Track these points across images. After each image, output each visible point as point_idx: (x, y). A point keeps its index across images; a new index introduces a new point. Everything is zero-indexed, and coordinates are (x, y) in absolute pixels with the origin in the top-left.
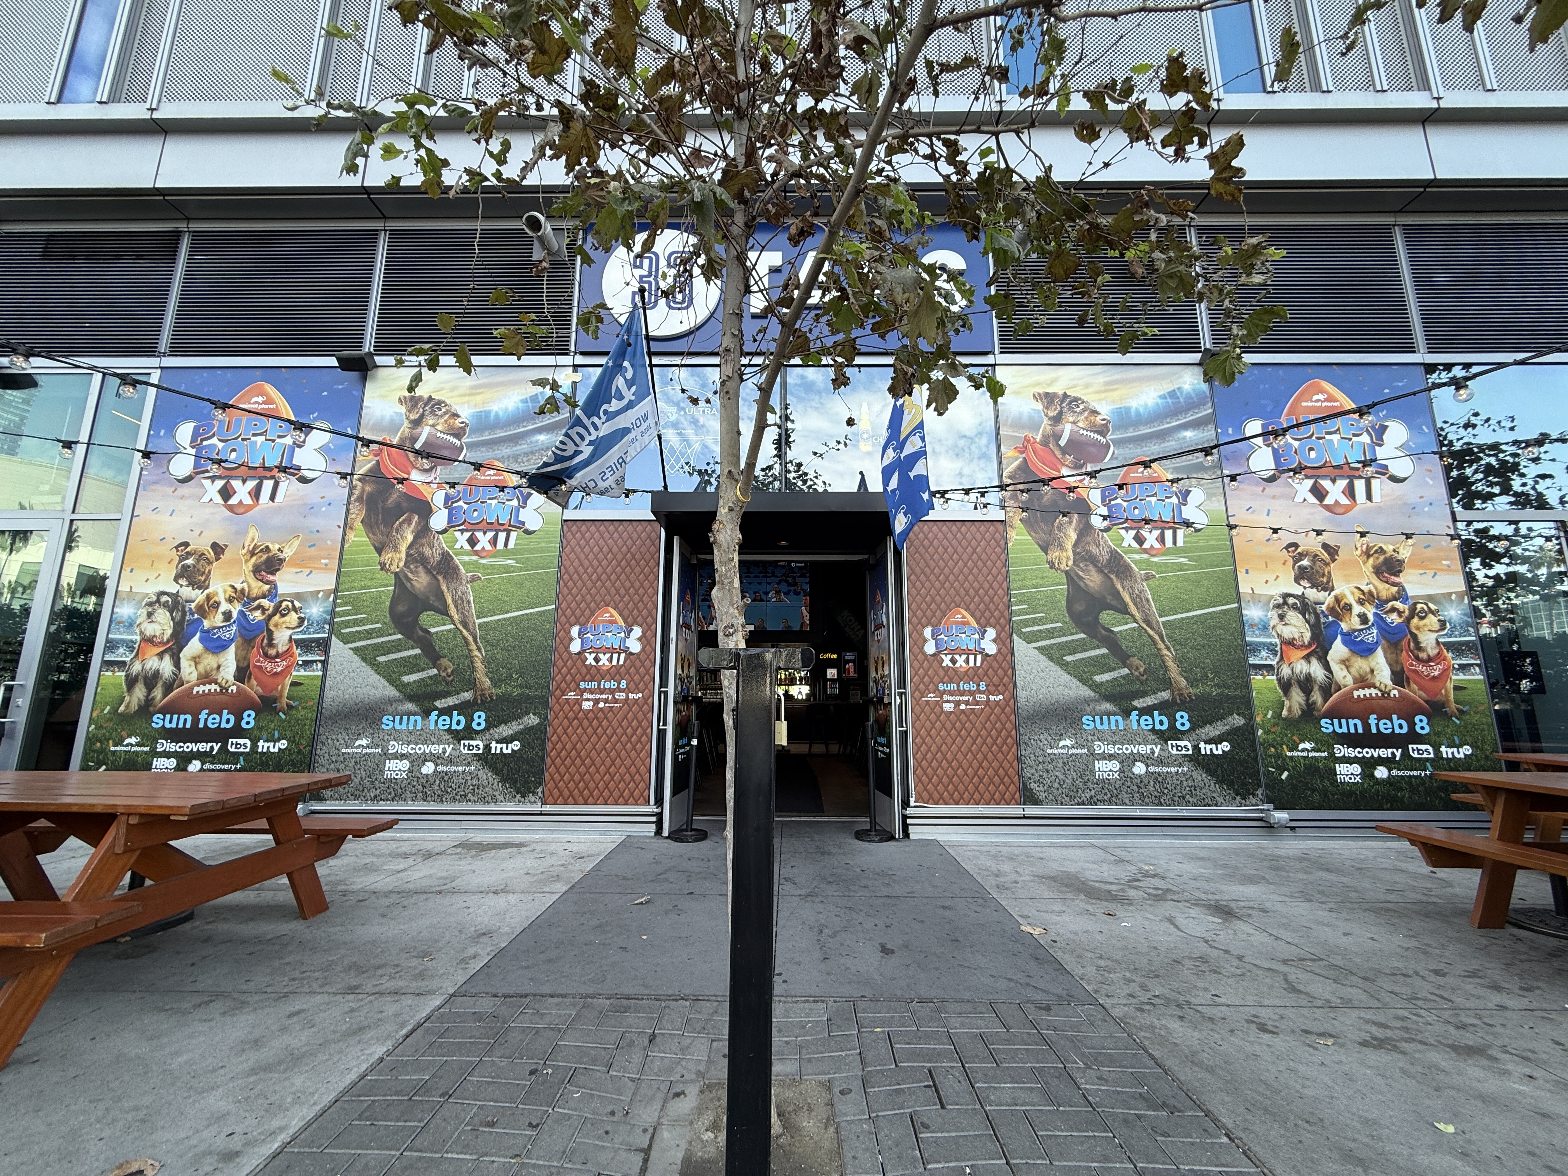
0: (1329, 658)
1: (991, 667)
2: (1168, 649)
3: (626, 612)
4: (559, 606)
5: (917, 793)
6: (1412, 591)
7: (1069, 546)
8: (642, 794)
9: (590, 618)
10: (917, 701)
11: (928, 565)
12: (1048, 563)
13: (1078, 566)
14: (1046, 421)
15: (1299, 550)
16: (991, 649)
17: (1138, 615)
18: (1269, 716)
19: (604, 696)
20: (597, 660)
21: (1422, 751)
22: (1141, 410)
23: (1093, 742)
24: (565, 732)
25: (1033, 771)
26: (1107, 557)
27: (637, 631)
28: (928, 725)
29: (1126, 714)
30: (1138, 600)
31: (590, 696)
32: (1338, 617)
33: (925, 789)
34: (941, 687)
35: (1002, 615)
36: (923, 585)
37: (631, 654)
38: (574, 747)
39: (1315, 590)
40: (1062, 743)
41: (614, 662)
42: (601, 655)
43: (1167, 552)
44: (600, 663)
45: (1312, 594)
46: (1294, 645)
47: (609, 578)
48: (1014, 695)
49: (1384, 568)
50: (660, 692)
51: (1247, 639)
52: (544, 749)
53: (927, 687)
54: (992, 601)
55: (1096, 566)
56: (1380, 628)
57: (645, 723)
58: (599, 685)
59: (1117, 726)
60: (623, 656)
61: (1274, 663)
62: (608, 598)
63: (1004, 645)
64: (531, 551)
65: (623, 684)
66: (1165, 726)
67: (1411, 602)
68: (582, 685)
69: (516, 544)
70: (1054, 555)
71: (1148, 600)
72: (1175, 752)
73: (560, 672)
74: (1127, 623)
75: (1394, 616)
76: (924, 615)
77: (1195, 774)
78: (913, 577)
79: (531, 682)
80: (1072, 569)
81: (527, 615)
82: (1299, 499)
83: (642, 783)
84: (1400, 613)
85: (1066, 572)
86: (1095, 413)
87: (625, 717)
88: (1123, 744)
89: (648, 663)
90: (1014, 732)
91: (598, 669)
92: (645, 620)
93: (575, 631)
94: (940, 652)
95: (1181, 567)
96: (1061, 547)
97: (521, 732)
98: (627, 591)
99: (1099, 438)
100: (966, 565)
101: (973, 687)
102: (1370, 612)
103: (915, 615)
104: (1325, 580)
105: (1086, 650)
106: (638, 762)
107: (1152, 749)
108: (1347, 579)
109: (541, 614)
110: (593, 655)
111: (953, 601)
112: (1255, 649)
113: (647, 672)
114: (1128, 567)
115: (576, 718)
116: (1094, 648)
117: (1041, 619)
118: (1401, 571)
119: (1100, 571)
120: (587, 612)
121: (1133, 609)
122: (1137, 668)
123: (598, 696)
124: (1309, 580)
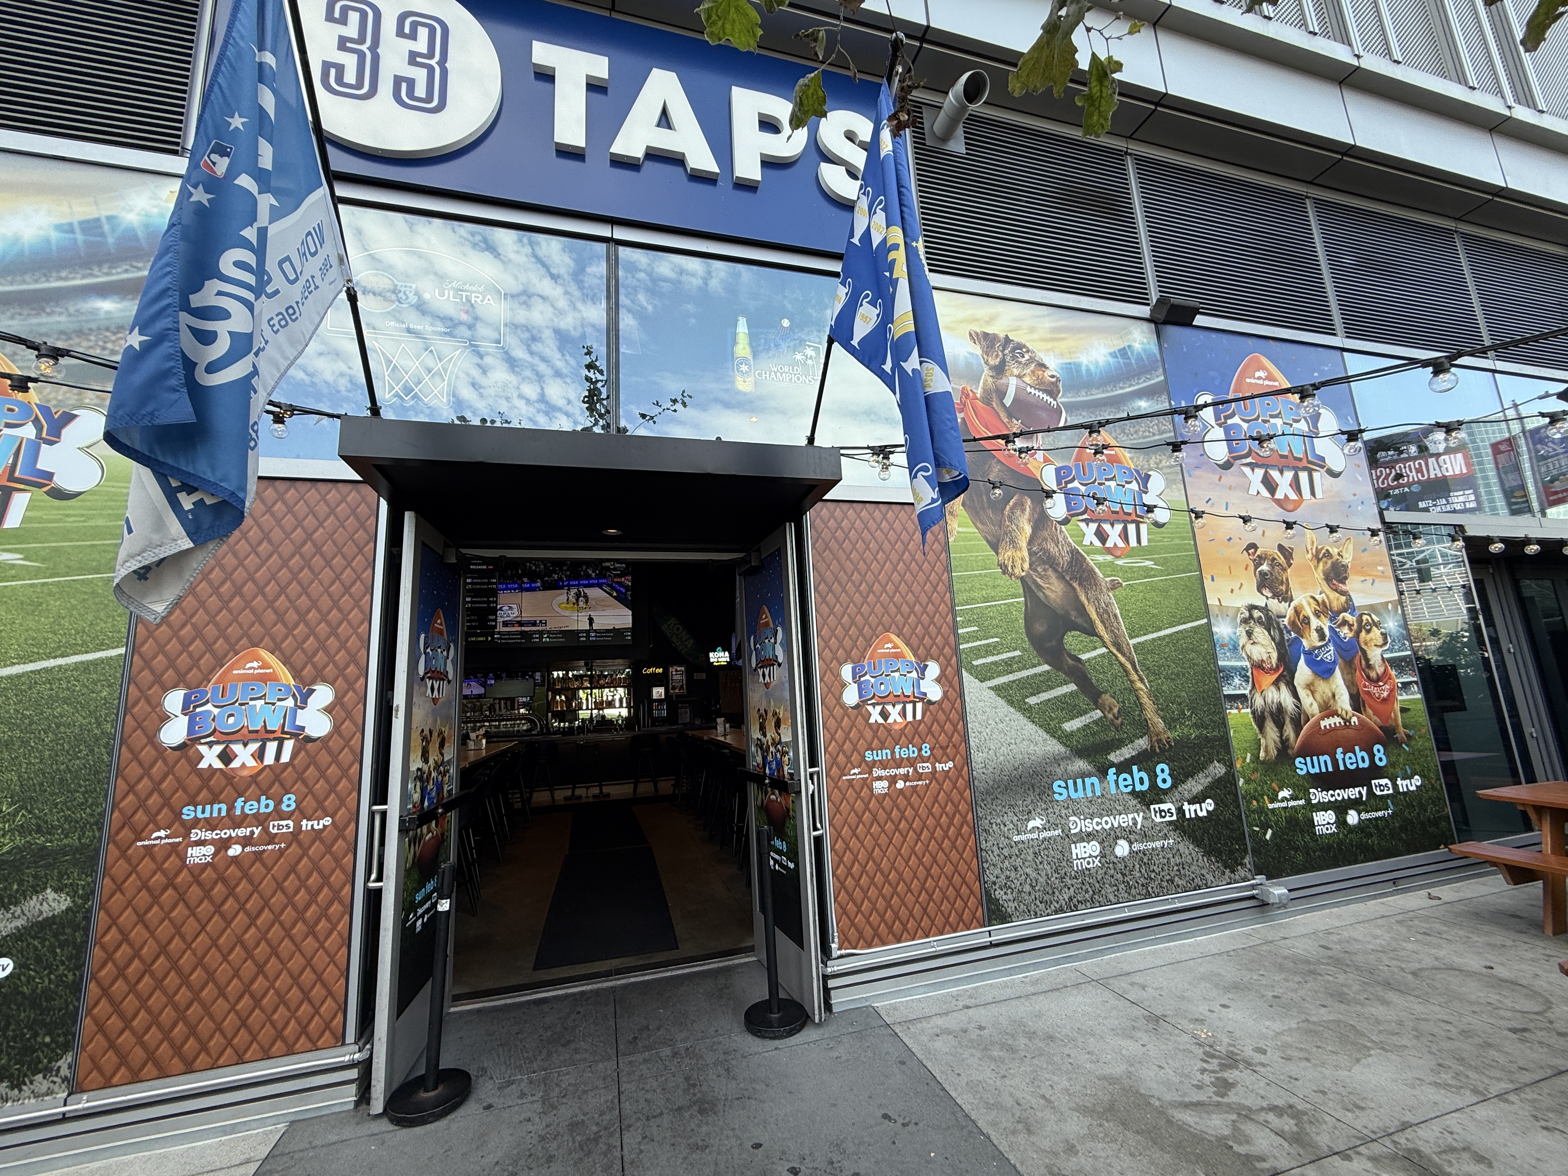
0: (1295, 683)
1: (935, 720)
2: (1141, 680)
3: (299, 658)
4: (134, 649)
5: (841, 932)
6: (1359, 600)
7: (1023, 543)
8: (327, 1026)
9: (212, 671)
10: (835, 781)
11: (842, 568)
12: (1000, 566)
13: (1035, 570)
14: (986, 371)
15: (1258, 553)
16: (935, 693)
17: (1106, 637)
18: (1248, 760)
19: (242, 832)
20: (226, 757)
21: (1382, 786)
22: (1092, 368)
23: (1068, 817)
24: (141, 919)
25: (997, 872)
26: (1067, 558)
27: (323, 695)
28: (852, 818)
29: (1102, 773)
30: (1106, 615)
31: (209, 835)
32: (1300, 633)
33: (853, 924)
34: (869, 756)
35: (947, 643)
36: (837, 599)
37: (309, 739)
38: (163, 949)
39: (1276, 601)
40: (1031, 824)
41: (269, 759)
42: (237, 748)
43: (1130, 553)
44: (235, 764)
45: (1275, 606)
46: (1263, 669)
47: (261, 591)
48: (968, 760)
49: (1332, 575)
50: (372, 815)
51: (1220, 663)
52: (80, 967)
53: (848, 758)
54: (932, 621)
55: (1056, 571)
56: (1335, 644)
57: (337, 877)
58: (231, 808)
59: (1093, 792)
60: (289, 745)
61: (1247, 692)
62: (256, 629)
63: (951, 686)
64: (66, 534)
65: (289, 802)
66: (1145, 787)
67: (1357, 613)
68: (188, 813)
69: (25, 520)
70: (1007, 554)
71: (1115, 616)
72: (1158, 820)
73: (131, 789)
74: (1095, 648)
75: (1346, 630)
76: (841, 645)
77: (1181, 847)
78: (822, 587)
79: (54, 819)
80: (1028, 575)
81: (46, 670)
82: (1253, 491)
83: (329, 1002)
84: (1350, 626)
85: (1022, 579)
86: (1042, 366)
87: (293, 869)
88: (1101, 816)
89: (346, 756)
90: (970, 816)
91: (229, 777)
92: (341, 671)
93: (174, 701)
94: (865, 702)
95: (1147, 572)
96: (1014, 543)
97: (19, 935)
98: (302, 616)
99: (1050, 400)
100: (895, 569)
101: (913, 752)
102: (1325, 624)
103: (827, 646)
104: (1284, 588)
105: (1052, 688)
106: (321, 959)
107: (1134, 819)
108: (1304, 588)
109: (86, 667)
110: (218, 749)
111: (880, 623)
112: (1227, 675)
113: (345, 773)
114: (1092, 572)
115: (170, 883)
116: (1060, 685)
117: (995, 646)
118: (1346, 578)
119: (1061, 577)
120: (207, 660)
121: (1100, 628)
122: (1111, 709)
123: (225, 834)
124: (1271, 589)
